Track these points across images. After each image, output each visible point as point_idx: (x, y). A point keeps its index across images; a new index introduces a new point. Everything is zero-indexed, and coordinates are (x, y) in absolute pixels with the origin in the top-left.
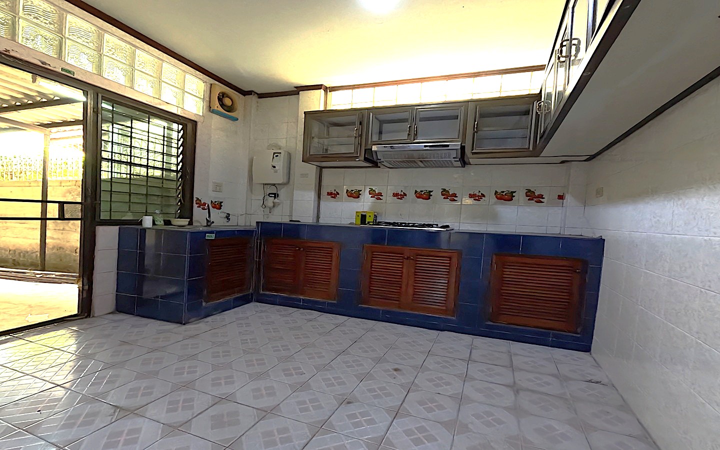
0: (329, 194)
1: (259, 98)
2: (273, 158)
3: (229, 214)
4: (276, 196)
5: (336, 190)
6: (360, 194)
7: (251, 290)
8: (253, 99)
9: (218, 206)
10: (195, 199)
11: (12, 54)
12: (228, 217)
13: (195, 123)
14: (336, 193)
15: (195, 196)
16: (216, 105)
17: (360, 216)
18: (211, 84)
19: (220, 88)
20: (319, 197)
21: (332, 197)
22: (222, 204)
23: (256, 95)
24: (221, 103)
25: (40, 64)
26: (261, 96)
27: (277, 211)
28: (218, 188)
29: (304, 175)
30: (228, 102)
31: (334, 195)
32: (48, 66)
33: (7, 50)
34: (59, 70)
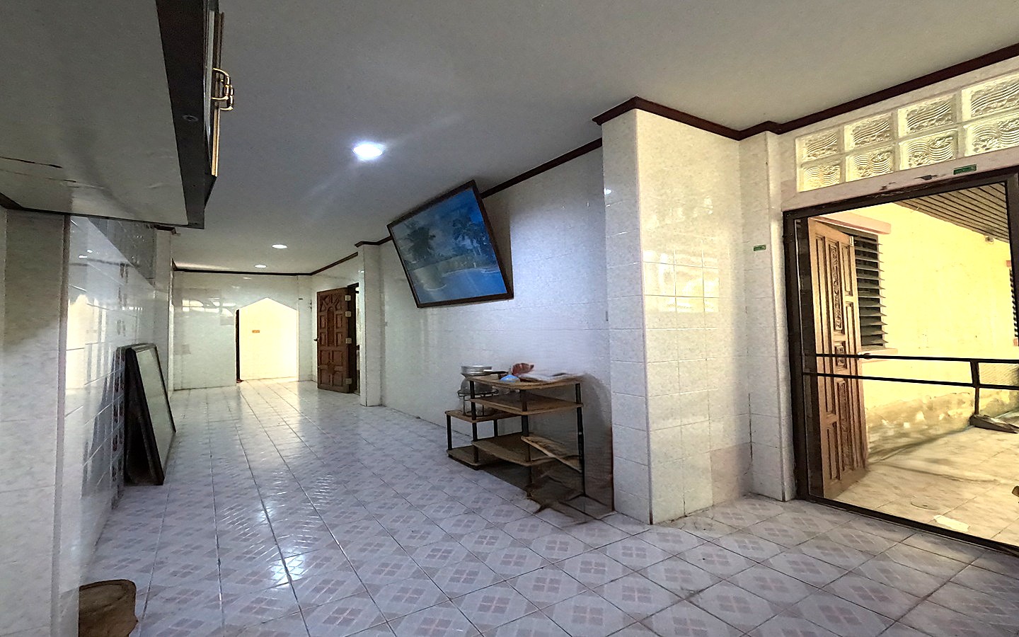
11: (890, 188)
32: (934, 179)
33: (884, 188)
34: (951, 175)
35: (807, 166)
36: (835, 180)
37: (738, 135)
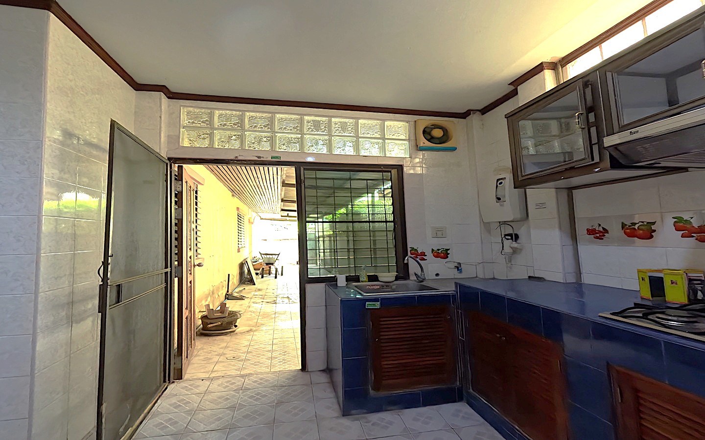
0: (591, 232)
1: (483, 114)
2: (497, 186)
3: (459, 264)
4: (515, 237)
5: (602, 226)
6: (654, 231)
7: (458, 383)
8: (475, 118)
9: (443, 254)
10: (409, 249)
11: (240, 158)
12: (458, 268)
13: (401, 167)
14: (602, 230)
15: (409, 246)
16: (423, 142)
17: (647, 280)
18: (415, 121)
19: (426, 121)
20: (574, 237)
21: (597, 238)
22: (448, 252)
23: (478, 112)
24: (429, 137)
25: (257, 159)
26: (484, 111)
27: (520, 259)
28: (439, 233)
29: (540, 206)
30: (437, 133)
31: (599, 234)
32: (262, 159)
33: (236, 157)
34: (270, 159)
35: (187, 129)
36: (206, 143)
37: (138, 87)
